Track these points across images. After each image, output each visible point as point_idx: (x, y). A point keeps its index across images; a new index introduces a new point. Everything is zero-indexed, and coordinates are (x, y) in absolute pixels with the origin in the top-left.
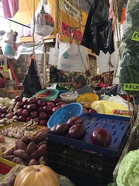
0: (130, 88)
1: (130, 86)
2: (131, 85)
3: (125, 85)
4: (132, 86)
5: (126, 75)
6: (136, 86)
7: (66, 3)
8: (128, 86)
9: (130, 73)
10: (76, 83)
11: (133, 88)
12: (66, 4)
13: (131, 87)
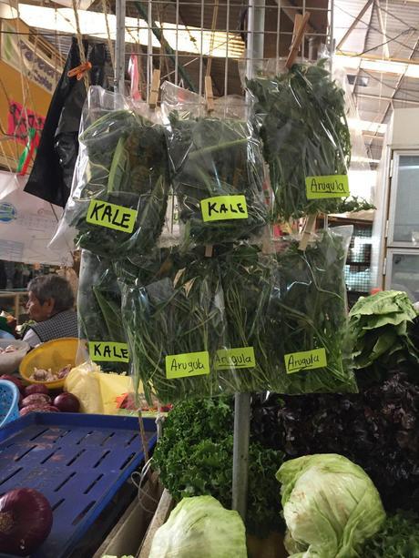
0: (107, 353)
1: (107, 350)
2: (108, 347)
3: (92, 344)
4: (111, 349)
5: (95, 315)
6: (122, 350)
7: (25, 47)
8: (102, 349)
9: (103, 311)
10: (38, 302)
11: (115, 355)
12: (26, 50)
13: (109, 351)
